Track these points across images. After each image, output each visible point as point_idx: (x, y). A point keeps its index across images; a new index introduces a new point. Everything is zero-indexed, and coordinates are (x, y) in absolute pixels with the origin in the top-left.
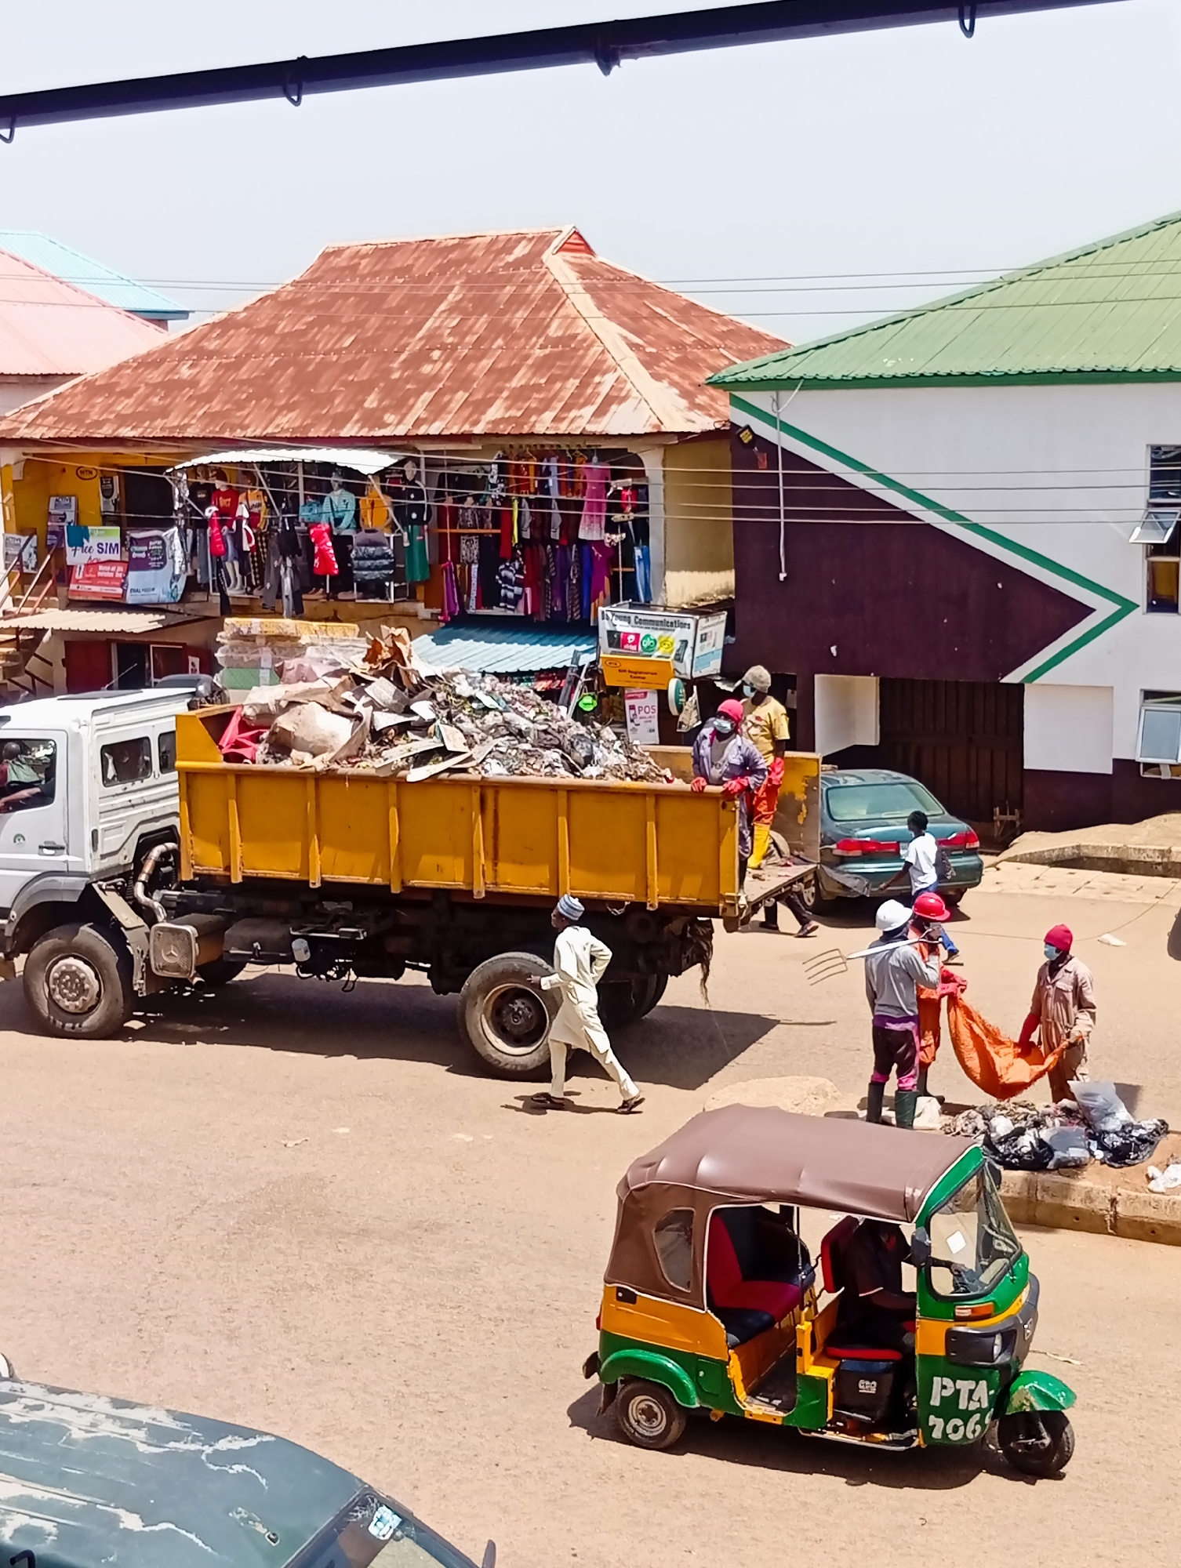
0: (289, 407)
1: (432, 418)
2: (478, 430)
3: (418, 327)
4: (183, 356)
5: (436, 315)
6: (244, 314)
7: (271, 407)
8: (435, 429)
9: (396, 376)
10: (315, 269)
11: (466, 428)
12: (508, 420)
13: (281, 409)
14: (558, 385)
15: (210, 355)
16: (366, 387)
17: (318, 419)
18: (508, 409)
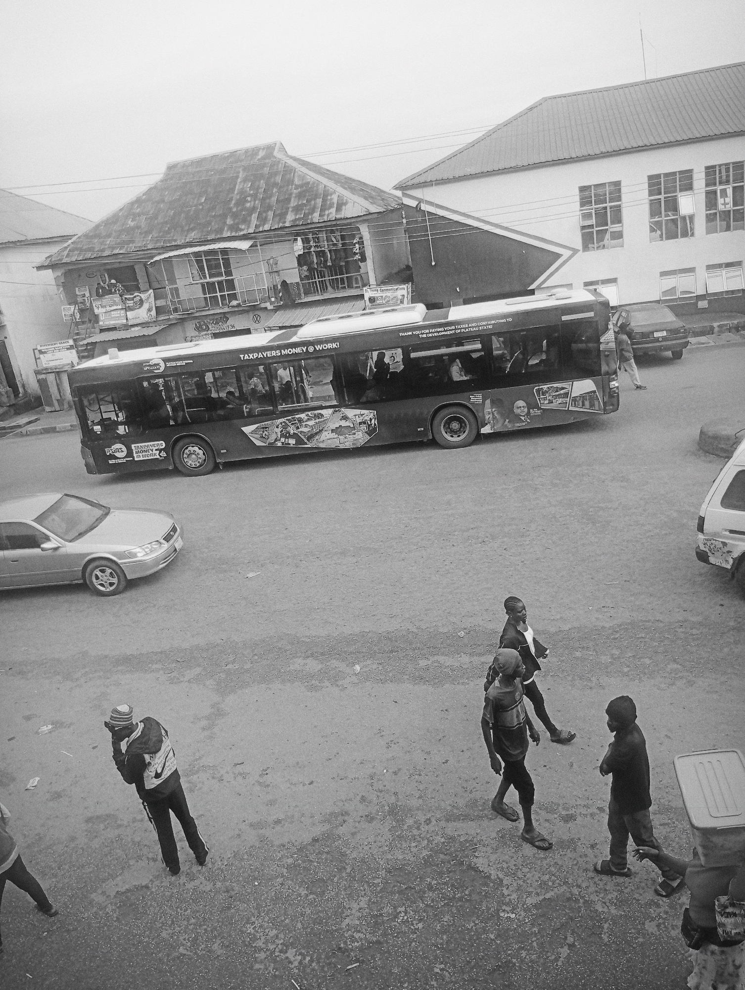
0: (192, 229)
1: (262, 223)
2: (287, 224)
3: (233, 189)
4: (127, 217)
5: (238, 183)
6: (144, 197)
7: (182, 230)
8: (267, 227)
9: (234, 210)
10: (166, 174)
11: (281, 225)
12: (299, 219)
13: (188, 231)
14: (313, 202)
15: (139, 215)
16: (224, 216)
17: (209, 233)
18: (296, 215)
